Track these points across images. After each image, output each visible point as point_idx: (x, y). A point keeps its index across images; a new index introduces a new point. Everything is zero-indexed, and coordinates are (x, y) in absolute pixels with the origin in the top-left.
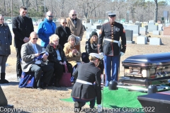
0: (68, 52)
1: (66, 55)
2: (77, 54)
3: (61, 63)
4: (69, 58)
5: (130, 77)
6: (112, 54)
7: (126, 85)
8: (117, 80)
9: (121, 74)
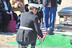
0: (14, 3)
1: (12, 6)
2: (21, 5)
3: (8, 12)
4: (14, 8)
5: (65, 24)
6: (50, 6)
7: (61, 31)
8: (53, 27)
9: (57, 22)
